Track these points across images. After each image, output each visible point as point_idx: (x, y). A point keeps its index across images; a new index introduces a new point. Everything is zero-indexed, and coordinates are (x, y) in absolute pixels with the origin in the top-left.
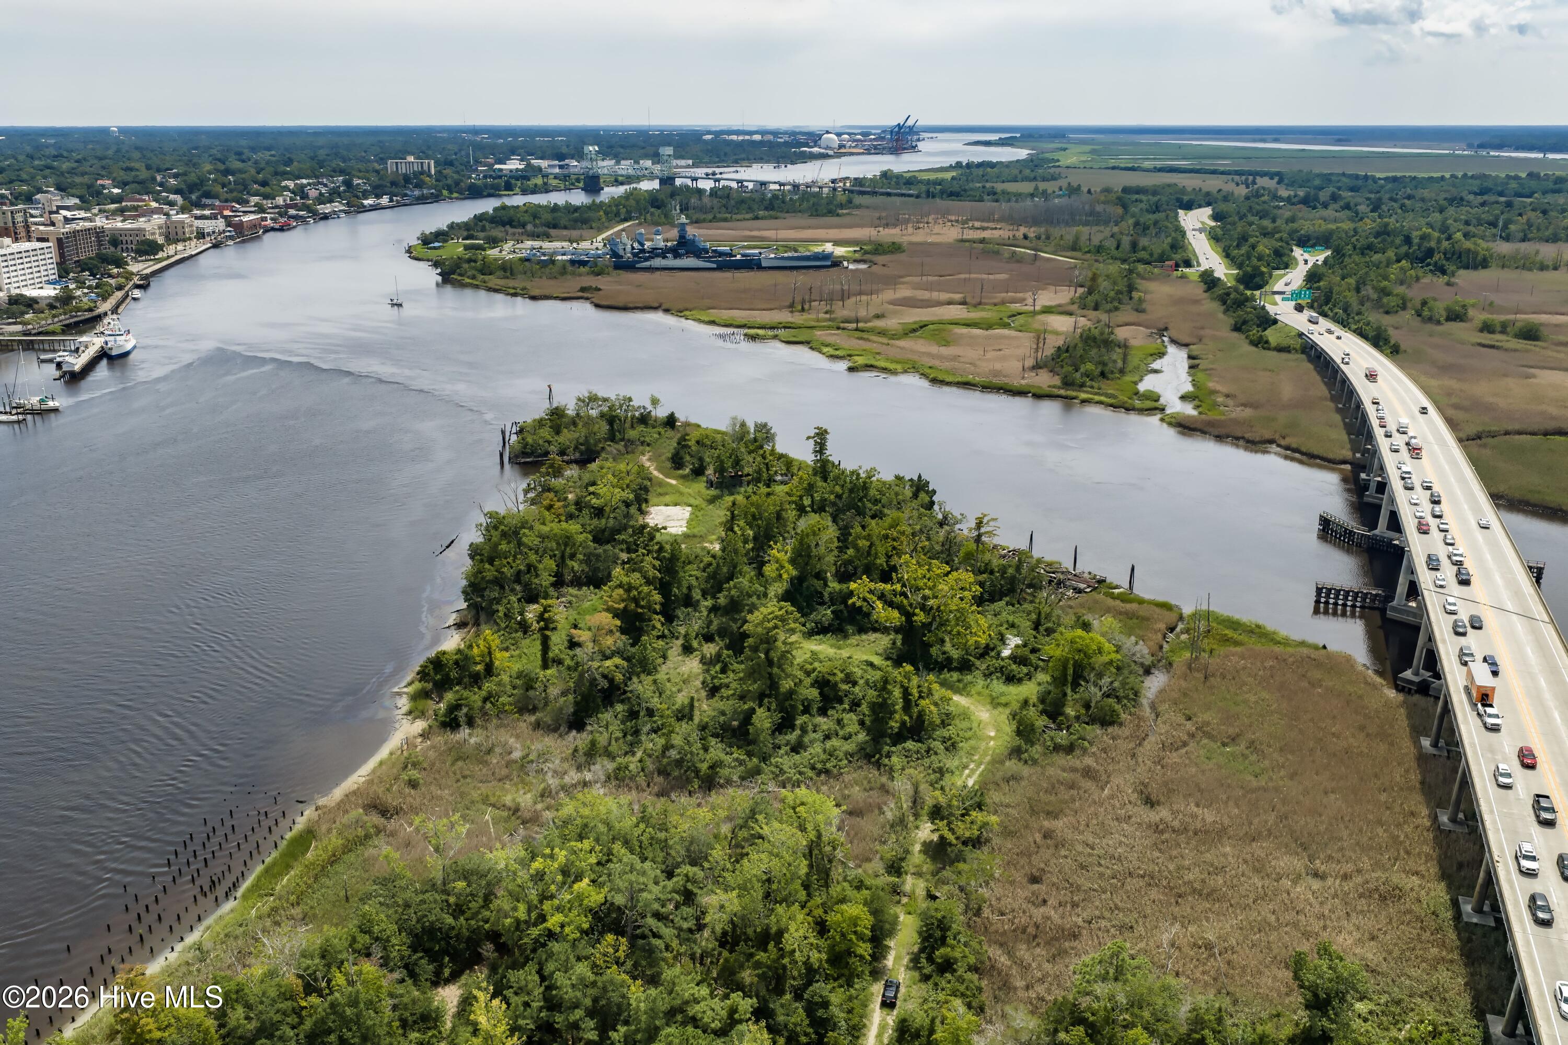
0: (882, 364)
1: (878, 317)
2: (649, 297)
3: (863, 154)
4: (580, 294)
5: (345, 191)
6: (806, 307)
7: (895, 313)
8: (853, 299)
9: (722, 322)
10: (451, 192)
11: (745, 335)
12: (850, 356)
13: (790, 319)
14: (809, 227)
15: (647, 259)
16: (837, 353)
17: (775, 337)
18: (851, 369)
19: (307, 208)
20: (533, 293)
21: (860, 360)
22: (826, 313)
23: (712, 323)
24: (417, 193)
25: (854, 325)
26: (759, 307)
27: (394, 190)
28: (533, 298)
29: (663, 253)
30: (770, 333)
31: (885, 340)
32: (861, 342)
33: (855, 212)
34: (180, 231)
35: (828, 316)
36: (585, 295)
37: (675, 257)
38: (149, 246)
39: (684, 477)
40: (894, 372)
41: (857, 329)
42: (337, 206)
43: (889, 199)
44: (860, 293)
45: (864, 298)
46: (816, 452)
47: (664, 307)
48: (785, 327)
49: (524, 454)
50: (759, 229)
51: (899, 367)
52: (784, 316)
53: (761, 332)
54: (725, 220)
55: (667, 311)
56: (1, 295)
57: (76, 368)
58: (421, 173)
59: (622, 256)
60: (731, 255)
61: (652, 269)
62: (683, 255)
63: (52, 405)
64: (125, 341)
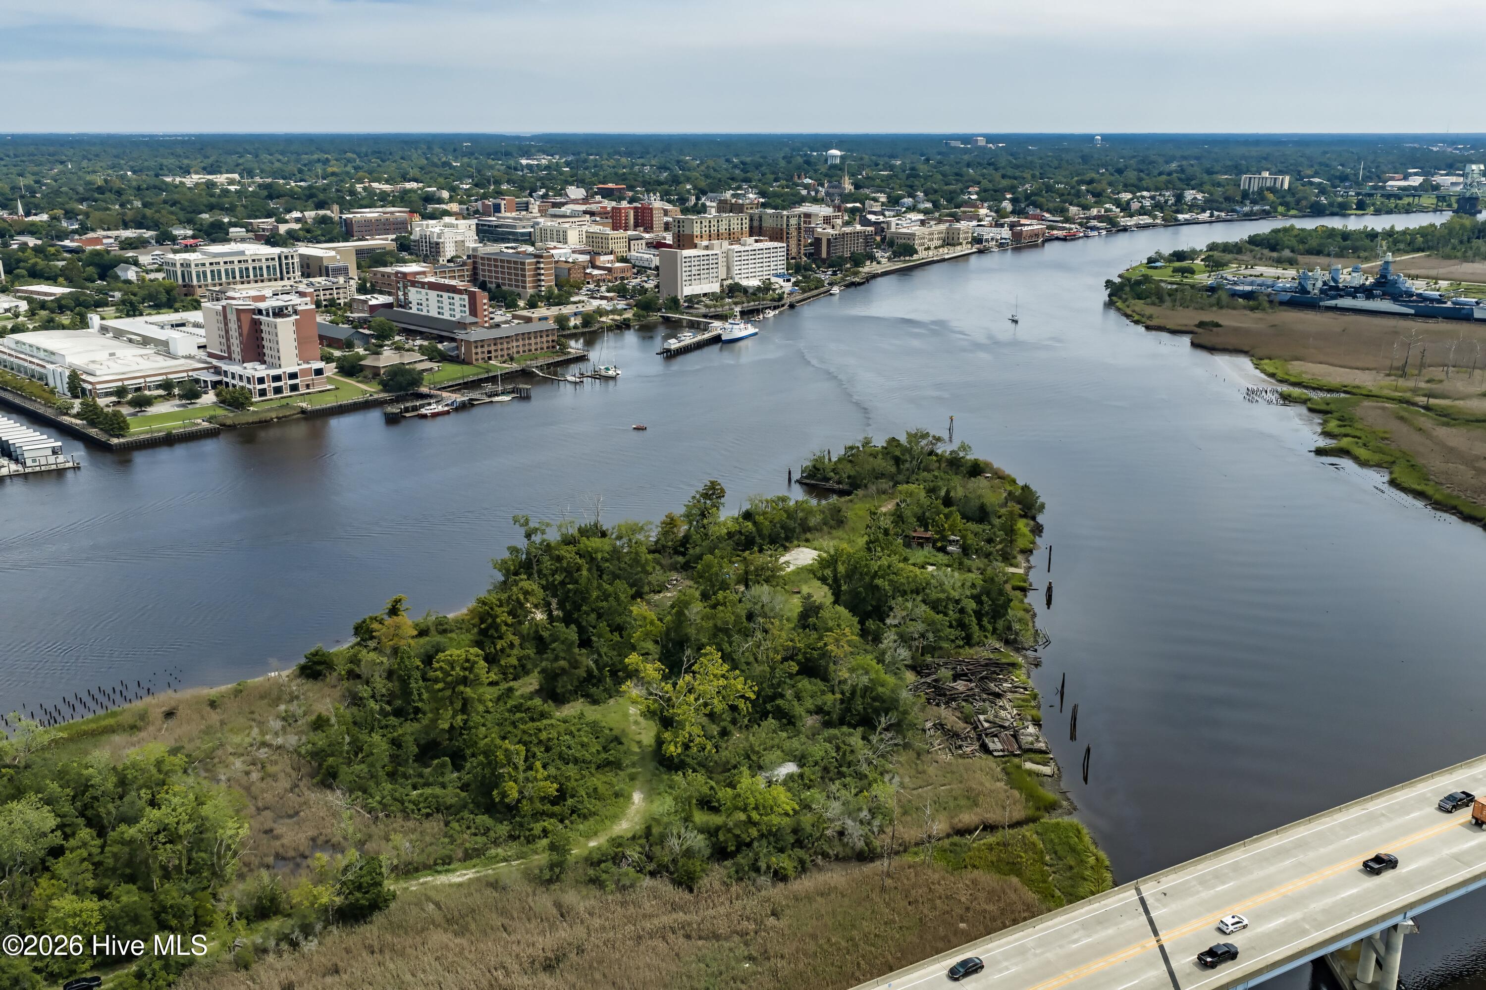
4: (1193, 329)
5: (1171, 205)
6: (1414, 372)
9: (1281, 377)
10: (1289, 209)
11: (1280, 394)
12: (1345, 436)
15: (1334, 297)
16: (1336, 430)
17: (1305, 402)
19: (1112, 219)
20: (1150, 323)
23: (1273, 375)
24: (1248, 209)
26: (1358, 365)
27: (1224, 205)
28: (1148, 328)
29: (1355, 292)
34: (956, 237)
36: (1198, 330)
37: (1368, 298)
38: (904, 249)
42: (1147, 219)
47: (1252, 352)
48: (1344, 392)
56: (730, 282)
57: (673, 347)
58: (1269, 189)
59: (1309, 293)
60: (1439, 301)
61: (1336, 309)
62: (1377, 296)
63: (611, 373)
64: (740, 329)
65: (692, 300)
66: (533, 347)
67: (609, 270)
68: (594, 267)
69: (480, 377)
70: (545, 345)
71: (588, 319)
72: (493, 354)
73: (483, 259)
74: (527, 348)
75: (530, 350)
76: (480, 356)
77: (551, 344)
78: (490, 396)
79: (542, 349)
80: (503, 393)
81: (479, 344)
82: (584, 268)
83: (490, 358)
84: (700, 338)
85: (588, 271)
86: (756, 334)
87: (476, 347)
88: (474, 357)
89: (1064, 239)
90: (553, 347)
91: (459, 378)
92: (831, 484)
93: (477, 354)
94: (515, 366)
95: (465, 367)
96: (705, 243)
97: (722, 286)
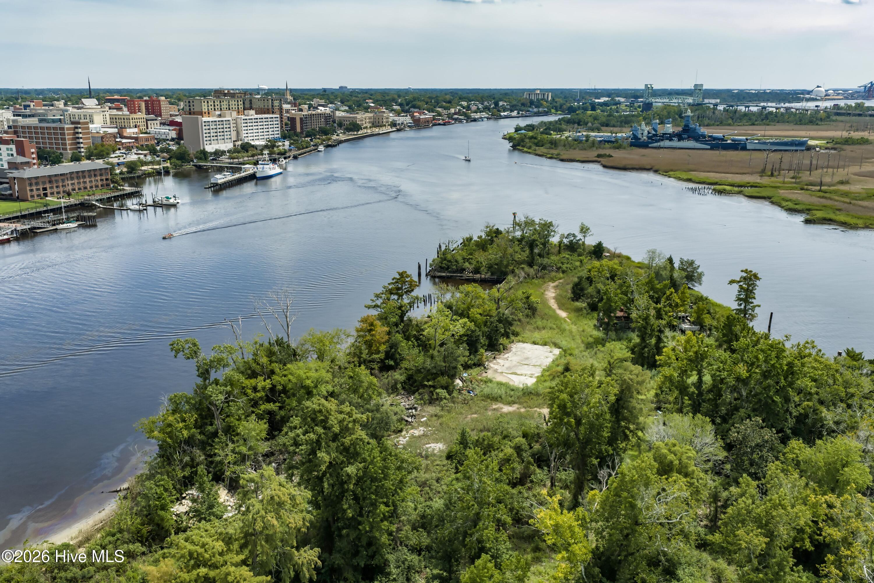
0: (842, 218)
1: (842, 183)
2: (645, 162)
3: (842, 99)
4: (597, 159)
5: (493, 108)
6: (775, 174)
7: (860, 181)
8: (820, 171)
9: (697, 180)
10: (557, 111)
11: (714, 190)
12: (809, 210)
13: (758, 181)
14: (793, 130)
15: (657, 141)
16: (797, 207)
17: (740, 193)
18: (807, 222)
19: (465, 115)
20: (562, 157)
21: (819, 214)
22: (793, 178)
23: (689, 180)
24: (535, 110)
25: (818, 188)
26: (734, 171)
27: (523, 108)
28: (562, 160)
29: (670, 137)
30: (736, 189)
31: (848, 200)
32: (822, 200)
33: (831, 123)
34: (381, 121)
35: (794, 180)
36: (599, 159)
37: (679, 140)
38: (354, 126)
39: (578, 310)
40: (854, 227)
41: (820, 191)
42: (484, 115)
43: (860, 118)
44: (828, 167)
45: (830, 170)
46: (739, 299)
47: (654, 169)
48: (752, 186)
49: (441, 269)
50: (753, 130)
51: (860, 222)
52: (755, 179)
53: (728, 188)
54: (729, 125)
55: (656, 171)
56: (239, 143)
57: (220, 182)
58: (542, 100)
59: (640, 139)
60: (723, 140)
61: (659, 148)
62: (686, 139)
63: (172, 201)
64: (271, 169)
65: (218, 154)
66: (88, 185)
67: (136, 139)
68: (122, 137)
69: (38, 210)
70: (100, 183)
71: (132, 167)
72: (49, 191)
73: (23, 127)
74: (82, 185)
75: (85, 188)
76: (35, 193)
77: (105, 182)
78: (54, 225)
79: (97, 186)
80: (68, 220)
81: (34, 181)
82: (115, 137)
83: (46, 195)
84: (237, 176)
85: (118, 140)
86: (281, 173)
87: (31, 185)
88: (29, 194)
89: (444, 124)
90: (108, 185)
91: (16, 212)
92: (467, 275)
93: (32, 190)
94: (72, 201)
95: (22, 204)
96: (218, 113)
97: (235, 146)
